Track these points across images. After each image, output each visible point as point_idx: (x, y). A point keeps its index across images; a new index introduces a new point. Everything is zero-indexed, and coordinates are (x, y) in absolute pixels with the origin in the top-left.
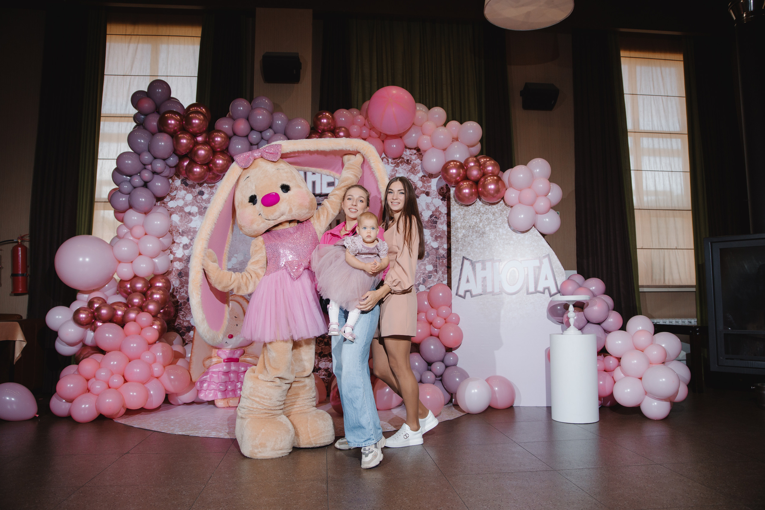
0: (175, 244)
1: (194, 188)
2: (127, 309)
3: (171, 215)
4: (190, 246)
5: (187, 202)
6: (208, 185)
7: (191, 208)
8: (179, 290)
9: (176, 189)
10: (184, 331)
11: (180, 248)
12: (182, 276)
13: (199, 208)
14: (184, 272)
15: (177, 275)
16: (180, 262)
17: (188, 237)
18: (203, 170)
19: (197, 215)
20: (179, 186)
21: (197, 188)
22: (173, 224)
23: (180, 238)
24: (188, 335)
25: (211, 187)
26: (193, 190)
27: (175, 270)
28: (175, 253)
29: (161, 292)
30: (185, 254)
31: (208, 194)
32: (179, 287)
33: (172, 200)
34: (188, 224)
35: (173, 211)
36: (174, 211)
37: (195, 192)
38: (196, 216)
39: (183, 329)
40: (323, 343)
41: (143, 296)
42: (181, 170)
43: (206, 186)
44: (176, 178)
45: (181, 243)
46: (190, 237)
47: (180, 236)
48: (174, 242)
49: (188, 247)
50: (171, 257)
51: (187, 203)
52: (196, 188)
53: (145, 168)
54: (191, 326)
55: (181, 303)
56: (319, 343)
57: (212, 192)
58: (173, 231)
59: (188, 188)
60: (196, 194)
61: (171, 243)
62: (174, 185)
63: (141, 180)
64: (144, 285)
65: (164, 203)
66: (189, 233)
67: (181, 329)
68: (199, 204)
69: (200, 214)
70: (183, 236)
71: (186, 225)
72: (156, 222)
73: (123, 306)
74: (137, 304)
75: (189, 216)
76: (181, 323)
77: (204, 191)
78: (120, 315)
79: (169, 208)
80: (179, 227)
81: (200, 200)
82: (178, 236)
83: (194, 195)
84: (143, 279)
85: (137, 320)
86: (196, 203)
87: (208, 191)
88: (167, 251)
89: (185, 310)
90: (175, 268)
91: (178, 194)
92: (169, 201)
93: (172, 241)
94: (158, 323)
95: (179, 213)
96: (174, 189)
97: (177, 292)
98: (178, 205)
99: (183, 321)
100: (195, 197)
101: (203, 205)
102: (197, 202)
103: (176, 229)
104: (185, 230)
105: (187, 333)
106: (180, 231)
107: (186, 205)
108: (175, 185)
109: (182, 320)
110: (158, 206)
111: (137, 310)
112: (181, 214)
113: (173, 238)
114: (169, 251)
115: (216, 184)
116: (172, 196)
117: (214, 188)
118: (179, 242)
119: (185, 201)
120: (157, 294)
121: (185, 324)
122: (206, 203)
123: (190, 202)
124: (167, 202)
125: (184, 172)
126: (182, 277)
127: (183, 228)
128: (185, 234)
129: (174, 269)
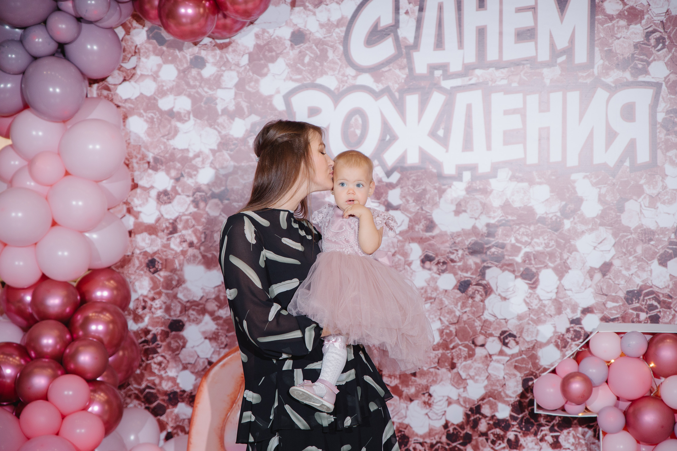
0: (138, 191)
1: (181, 49)
2: (26, 361)
3: (125, 118)
4: (173, 194)
5: (164, 84)
6: (213, 41)
7: (175, 99)
8: (149, 303)
9: (135, 52)
10: (162, 403)
11: (150, 199)
12: (157, 269)
13: (195, 100)
14: (161, 259)
15: (144, 265)
16: (150, 234)
17: (168, 173)
18: (202, 10)
19: (189, 118)
20: (142, 44)
21: (188, 48)
22: (132, 141)
23: (150, 175)
24: (172, 412)
25: (222, 47)
26: (177, 56)
27: (140, 253)
28: (139, 212)
29: (107, 316)
30: (162, 215)
31: (214, 64)
32: (151, 295)
33: (128, 80)
34: (168, 140)
35: (130, 108)
36: (133, 109)
37: (184, 61)
38: (186, 121)
39: (161, 397)
40: (503, 442)
41: (66, 329)
42: (147, 7)
43: (209, 44)
44: (135, 24)
45: (152, 187)
46: (173, 173)
47: (150, 171)
48: (135, 186)
49: (169, 198)
50: (130, 222)
51: (165, 88)
52: (184, 48)
53: (58, 9)
54: (178, 391)
55: (155, 336)
56: (493, 442)
57: (225, 60)
58: (132, 158)
59: (164, 48)
60: (185, 66)
61: (130, 188)
62: (130, 43)
63: (49, 40)
64: (65, 300)
65: (108, 89)
66: (171, 163)
67: (156, 398)
68: (194, 90)
69: (196, 116)
70: (155, 169)
71: (164, 143)
72: (91, 147)
73: (16, 353)
74: (49, 350)
75: (170, 122)
76: (154, 384)
77: (205, 57)
78: (9, 376)
79: (120, 102)
80: (147, 148)
81: (195, 79)
82: (144, 171)
83: (181, 68)
84: (65, 285)
85: (51, 395)
86: (186, 87)
87: (214, 56)
88: (118, 208)
89: (164, 351)
90: (139, 249)
91: (141, 64)
92: (120, 84)
93: (130, 183)
94: (101, 396)
95: (144, 114)
96: (130, 52)
97: (144, 308)
98: (141, 94)
99: (161, 378)
100: (184, 71)
101: (203, 93)
102: (188, 84)
103: (139, 153)
104: (162, 154)
105: (170, 407)
106: (150, 157)
107: (162, 92)
108: (132, 42)
109: (158, 375)
110: (92, 98)
111: (50, 367)
112: (150, 115)
113: (132, 175)
114: (125, 208)
115: (233, 38)
116: (126, 71)
117: (230, 49)
118: (147, 186)
119: (160, 84)
120: (97, 321)
121: (166, 386)
122: (210, 88)
123: (170, 85)
124: (115, 85)
125: (154, 13)
126: (156, 271)
127: (156, 151)
128: (162, 164)
129: (138, 252)
